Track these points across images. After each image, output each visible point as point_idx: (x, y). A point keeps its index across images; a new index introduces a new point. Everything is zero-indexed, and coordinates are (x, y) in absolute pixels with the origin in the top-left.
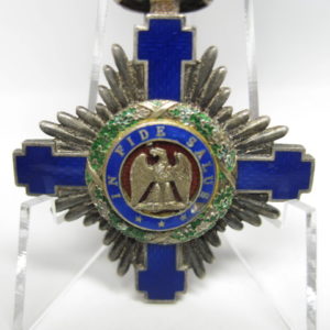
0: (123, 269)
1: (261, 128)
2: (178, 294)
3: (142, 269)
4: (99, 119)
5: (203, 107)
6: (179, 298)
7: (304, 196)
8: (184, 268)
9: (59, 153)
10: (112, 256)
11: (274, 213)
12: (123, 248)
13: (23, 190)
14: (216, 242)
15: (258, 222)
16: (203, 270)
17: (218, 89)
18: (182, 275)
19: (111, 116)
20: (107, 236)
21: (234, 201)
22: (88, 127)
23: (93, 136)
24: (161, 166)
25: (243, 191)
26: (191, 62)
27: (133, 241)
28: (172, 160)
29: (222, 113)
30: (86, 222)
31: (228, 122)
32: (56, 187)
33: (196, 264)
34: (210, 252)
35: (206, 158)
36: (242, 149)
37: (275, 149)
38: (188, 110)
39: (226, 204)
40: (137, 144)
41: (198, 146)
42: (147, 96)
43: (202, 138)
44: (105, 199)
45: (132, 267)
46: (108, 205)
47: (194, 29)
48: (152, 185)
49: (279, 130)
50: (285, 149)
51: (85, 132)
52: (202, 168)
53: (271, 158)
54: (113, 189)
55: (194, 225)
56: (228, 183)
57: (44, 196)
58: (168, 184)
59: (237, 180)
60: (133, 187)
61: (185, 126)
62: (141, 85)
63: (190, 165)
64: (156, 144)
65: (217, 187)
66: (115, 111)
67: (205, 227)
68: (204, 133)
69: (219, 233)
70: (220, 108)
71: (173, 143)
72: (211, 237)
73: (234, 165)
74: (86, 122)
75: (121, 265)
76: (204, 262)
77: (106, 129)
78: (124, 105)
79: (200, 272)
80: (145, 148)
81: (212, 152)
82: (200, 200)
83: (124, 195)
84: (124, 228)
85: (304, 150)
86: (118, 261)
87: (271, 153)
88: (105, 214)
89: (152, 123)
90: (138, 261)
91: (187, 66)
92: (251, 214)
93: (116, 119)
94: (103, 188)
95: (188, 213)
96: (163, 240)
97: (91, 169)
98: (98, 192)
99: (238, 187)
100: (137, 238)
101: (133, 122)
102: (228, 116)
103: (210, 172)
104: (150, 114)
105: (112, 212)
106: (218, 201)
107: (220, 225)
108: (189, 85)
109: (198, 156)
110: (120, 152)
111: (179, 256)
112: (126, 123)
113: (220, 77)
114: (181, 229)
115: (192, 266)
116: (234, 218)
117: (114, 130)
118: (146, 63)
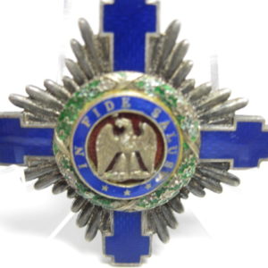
0: (91, 234)
1: (223, 99)
2: (143, 257)
3: (109, 234)
4: (66, 91)
5: (167, 77)
6: (144, 262)
9: (26, 124)
10: (80, 222)
11: (235, 180)
12: (90, 214)
14: (180, 208)
15: (219, 189)
16: (167, 235)
17: (181, 62)
18: (147, 240)
19: (78, 88)
20: (75, 204)
21: (198, 170)
22: (55, 99)
23: (60, 107)
24: (127, 137)
25: (205, 161)
26: (155, 35)
27: (100, 208)
28: (138, 131)
29: (185, 85)
30: (54, 190)
31: (191, 93)
32: (25, 158)
33: (160, 229)
34: (173, 219)
35: (171, 129)
36: (205, 119)
38: (153, 81)
39: (190, 172)
40: (102, 116)
41: (163, 117)
42: (112, 67)
43: (167, 109)
44: (72, 169)
45: (99, 232)
46: (76, 174)
47: (158, 3)
48: (118, 155)
49: (240, 101)
50: (246, 119)
51: (53, 105)
52: (166, 138)
53: (233, 128)
54: (80, 160)
55: (159, 193)
56: (192, 153)
57: (14, 167)
58: (133, 154)
59: (201, 150)
60: (99, 158)
61: (150, 97)
62: (106, 58)
63: (155, 136)
64: (121, 116)
65: (180, 157)
66: (80, 83)
68: (168, 104)
69: (183, 201)
70: (184, 80)
71: (139, 114)
74: (53, 94)
75: (89, 231)
76: (168, 227)
77: (72, 101)
78: (90, 78)
79: (164, 237)
80: (111, 120)
81: (176, 123)
82: (164, 169)
85: (264, 121)
86: (86, 227)
87: (232, 123)
88: (73, 183)
89: (118, 94)
90: (105, 227)
91: (152, 39)
92: (213, 182)
93: (82, 91)
94: (70, 158)
95: (153, 182)
97: (59, 140)
98: (66, 162)
99: (202, 156)
100: (104, 206)
101: (98, 94)
102: (191, 88)
103: (174, 142)
104: (116, 86)
105: (80, 181)
106: (182, 170)
107: (183, 193)
108: (153, 57)
109: (162, 127)
110: (87, 124)
111: (144, 223)
112: (92, 95)
113: (183, 49)
115: (156, 231)
116: (197, 186)
117: (80, 102)
118: (111, 36)
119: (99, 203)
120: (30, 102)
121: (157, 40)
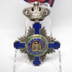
0: (31, 61)
1: (52, 38)
3: (34, 60)
4: (27, 37)
5: (43, 35)
6: (40, 65)
7: (59, 49)
8: (40, 60)
9: (21, 42)
10: (29, 59)
11: (55, 51)
12: (31, 57)
13: (15, 48)
14: (45, 56)
15: (52, 53)
16: (43, 61)
17: (45, 33)
18: (40, 62)
19: (29, 37)
20: (28, 55)
21: (48, 50)
22: (25, 38)
23: (26, 40)
24: (37, 44)
25: (49, 48)
26: (41, 29)
27: (32, 56)
28: (38, 44)
30: (25, 53)
31: (47, 38)
32: (20, 48)
34: (44, 58)
35: (44, 43)
36: (49, 42)
37: (54, 42)
39: (47, 50)
40: (33, 41)
42: (34, 34)
44: (28, 50)
45: (32, 60)
47: (41, 24)
49: (55, 39)
50: (56, 42)
51: (25, 39)
52: (43, 45)
53: (54, 43)
55: (42, 53)
56: (47, 47)
57: (18, 49)
58: (38, 47)
59: (49, 46)
62: (33, 32)
63: (41, 44)
64: (36, 41)
65: (45, 47)
67: (44, 54)
68: (43, 39)
69: (46, 55)
70: (46, 35)
72: (45, 55)
73: (48, 44)
75: (30, 60)
77: (28, 39)
78: (31, 35)
80: (34, 42)
81: (44, 42)
82: (43, 50)
83: (31, 49)
84: (31, 54)
88: (28, 52)
89: (35, 38)
93: (30, 37)
94: (28, 48)
96: (37, 56)
97: (26, 45)
98: (27, 49)
101: (32, 38)
102: (47, 37)
103: (44, 45)
105: (29, 52)
106: (45, 50)
107: (46, 53)
108: (41, 32)
109: (42, 43)
110: (30, 42)
111: (40, 59)
112: (31, 38)
113: (45, 31)
114: (40, 54)
115: (42, 60)
116: (48, 52)
117: (29, 39)
118: (34, 29)
119: (32, 55)
120: (21, 39)
121: (41, 30)
